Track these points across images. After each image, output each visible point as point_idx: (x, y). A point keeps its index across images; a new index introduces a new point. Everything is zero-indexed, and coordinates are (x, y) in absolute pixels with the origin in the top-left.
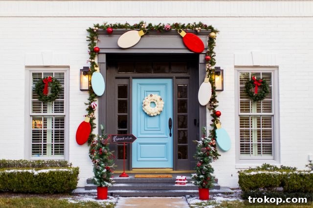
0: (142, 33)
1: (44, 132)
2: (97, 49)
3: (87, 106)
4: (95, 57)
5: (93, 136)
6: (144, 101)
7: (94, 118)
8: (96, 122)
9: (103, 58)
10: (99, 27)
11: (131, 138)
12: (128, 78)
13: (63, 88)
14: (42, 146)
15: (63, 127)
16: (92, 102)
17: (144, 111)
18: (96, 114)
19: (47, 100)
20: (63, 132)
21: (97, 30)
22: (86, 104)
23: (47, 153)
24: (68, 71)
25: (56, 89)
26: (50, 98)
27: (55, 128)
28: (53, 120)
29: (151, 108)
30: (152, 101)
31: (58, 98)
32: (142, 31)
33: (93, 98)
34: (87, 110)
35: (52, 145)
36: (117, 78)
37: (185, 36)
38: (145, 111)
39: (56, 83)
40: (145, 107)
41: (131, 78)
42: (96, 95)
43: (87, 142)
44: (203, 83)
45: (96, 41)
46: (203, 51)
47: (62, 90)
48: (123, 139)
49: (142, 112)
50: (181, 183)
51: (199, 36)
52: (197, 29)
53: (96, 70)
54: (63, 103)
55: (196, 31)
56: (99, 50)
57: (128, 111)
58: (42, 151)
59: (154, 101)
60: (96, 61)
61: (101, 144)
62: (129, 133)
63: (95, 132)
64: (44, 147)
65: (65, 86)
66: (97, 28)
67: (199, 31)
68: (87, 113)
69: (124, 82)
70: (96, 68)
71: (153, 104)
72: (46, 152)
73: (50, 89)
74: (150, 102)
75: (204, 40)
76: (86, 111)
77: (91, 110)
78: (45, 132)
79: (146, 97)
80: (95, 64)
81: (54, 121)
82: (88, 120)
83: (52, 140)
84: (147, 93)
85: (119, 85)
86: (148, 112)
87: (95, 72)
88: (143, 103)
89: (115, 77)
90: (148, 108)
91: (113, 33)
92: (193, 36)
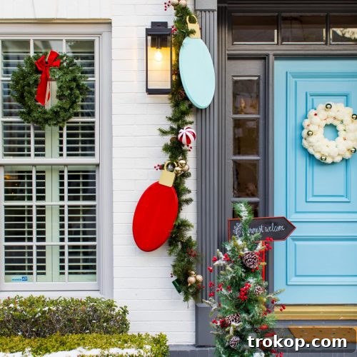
1: (38, 212)
3: (167, 139)
5: (184, 225)
6: (306, 122)
7: (185, 175)
8: (190, 183)
11: (280, 228)
12: (264, 58)
13: (93, 86)
14: (35, 251)
15: (93, 198)
16: (179, 128)
17: (305, 150)
19: (46, 121)
20: (91, 211)
22: (164, 133)
23: (48, 270)
24: (105, 36)
25: (71, 89)
26: (56, 113)
27: (70, 199)
28: (62, 177)
29: (326, 140)
30: (329, 121)
31: (76, 115)
33: (184, 113)
34: (166, 148)
35: (62, 247)
36: (231, 57)
38: (311, 151)
39: (72, 71)
40: (311, 139)
41: (271, 57)
42: (191, 106)
43: (166, 243)
47: (88, 92)
48: (261, 230)
53: (193, 32)
54: (92, 128)
57: (261, 150)
58: (35, 264)
59: (335, 123)
60: (189, 3)
63: (188, 213)
64: (38, 254)
65: (96, 78)
68: (165, 159)
69: (251, 70)
71: (330, 132)
72: (44, 268)
73: (53, 87)
74: (324, 123)
76: (164, 153)
77: (176, 149)
78: (41, 211)
79: (312, 112)
80: (188, 14)
81: (66, 181)
82: (168, 179)
83: (62, 233)
84: (313, 100)
85: (235, 78)
86: (319, 152)
87: (188, 35)
88: (302, 128)
89: (228, 55)
90: (318, 141)
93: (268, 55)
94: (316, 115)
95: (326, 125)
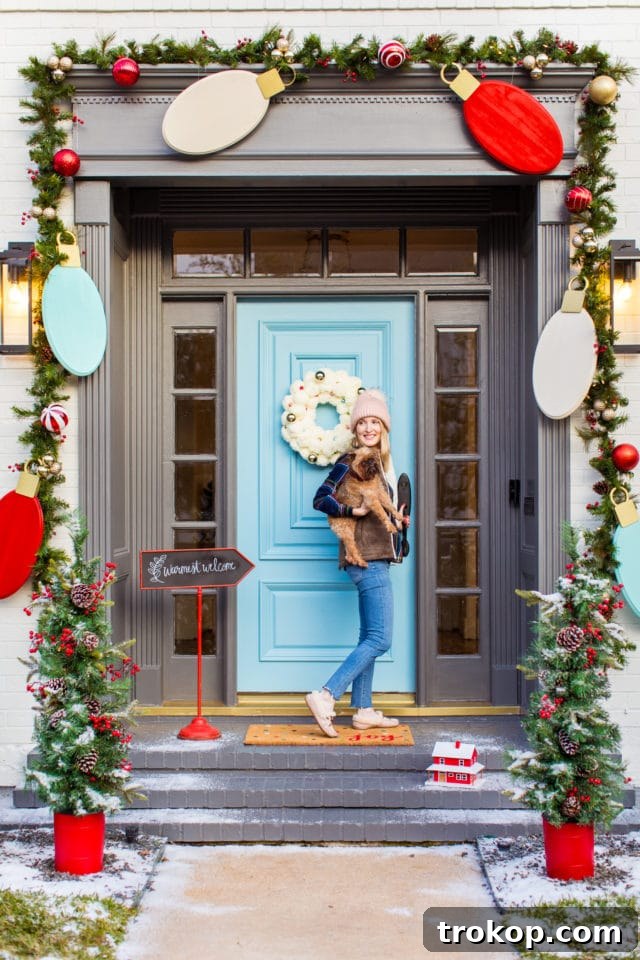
0: (275, 82)
2: (68, 158)
3: (27, 424)
4: (58, 196)
5: (58, 556)
6: (288, 400)
7: (57, 479)
9: (97, 202)
10: (75, 59)
11: (227, 566)
12: (218, 298)
16: (45, 406)
17: (287, 444)
18: (68, 458)
21: (67, 71)
22: (23, 414)
29: (319, 431)
30: (324, 399)
32: (274, 73)
33: (53, 384)
34: (26, 439)
36: (167, 298)
37: (474, 96)
38: (294, 446)
40: (292, 426)
41: (231, 299)
42: (66, 373)
43: (28, 584)
44: (559, 312)
45: (63, 125)
46: (553, 167)
48: (195, 568)
49: (280, 450)
50: (452, 778)
51: (535, 96)
52: (529, 60)
53: (64, 258)
55: (526, 71)
56: (75, 167)
57: (218, 446)
59: (334, 401)
60: (65, 212)
61: (71, 604)
62: (224, 543)
66: (67, 62)
67: (537, 70)
68: (25, 454)
69: (199, 317)
70: (62, 249)
71: (327, 414)
74: (315, 402)
75: (563, 113)
76: (22, 445)
77: (42, 439)
79: (298, 383)
80: (61, 230)
82: (28, 487)
84: (301, 365)
85: (179, 331)
86: (307, 448)
87: (58, 263)
88: (283, 410)
89: (162, 294)
90: (304, 431)
91: (141, 83)
92: (512, 96)
93: (225, 294)
94: (302, 388)
95: (320, 405)
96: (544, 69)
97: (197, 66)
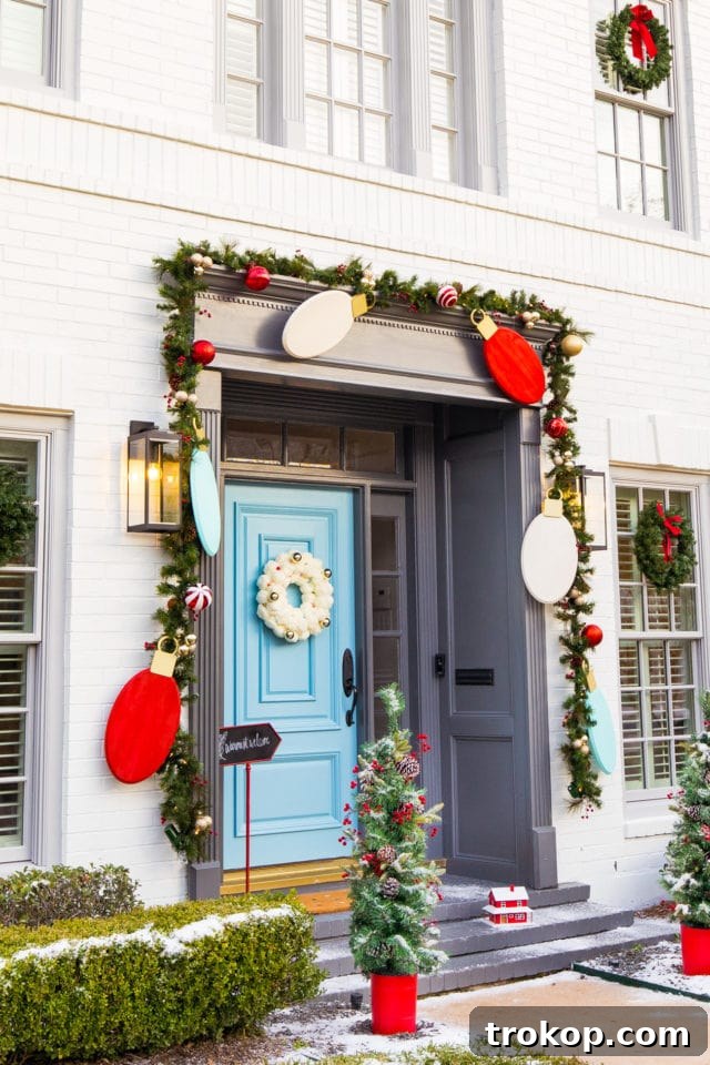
0: (361, 304)
3: (165, 602)
6: (264, 580)
9: (207, 391)
10: (213, 258)
11: (265, 740)
15: (18, 702)
17: (261, 621)
21: (207, 269)
29: (290, 608)
30: (293, 580)
32: (362, 297)
34: (160, 617)
37: (493, 338)
40: (275, 605)
44: (541, 515)
46: (532, 399)
48: (245, 745)
50: (512, 919)
52: (527, 315)
53: (203, 441)
54: (32, 583)
55: (522, 323)
59: (301, 582)
65: (41, 503)
66: (207, 261)
67: (531, 324)
70: (199, 433)
71: (294, 595)
74: (288, 582)
76: (154, 624)
80: (195, 415)
82: (164, 665)
84: (269, 546)
86: (281, 625)
87: (198, 447)
88: (259, 589)
91: (268, 290)
92: (518, 342)
94: (278, 568)
95: (290, 585)
96: (536, 324)
97: (303, 281)
